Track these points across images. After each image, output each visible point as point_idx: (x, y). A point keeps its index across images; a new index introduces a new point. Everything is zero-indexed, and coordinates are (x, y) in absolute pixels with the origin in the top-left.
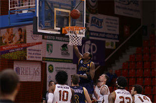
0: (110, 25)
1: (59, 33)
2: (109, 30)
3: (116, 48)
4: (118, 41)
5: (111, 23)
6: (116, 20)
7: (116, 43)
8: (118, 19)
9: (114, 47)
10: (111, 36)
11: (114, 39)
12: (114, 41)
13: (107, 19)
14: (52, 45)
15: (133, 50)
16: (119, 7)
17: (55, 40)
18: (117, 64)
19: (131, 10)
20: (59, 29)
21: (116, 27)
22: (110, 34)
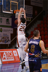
0: (28, 10)
1: (12, 13)
2: (28, 12)
3: (31, 21)
4: (32, 18)
5: (29, 9)
6: (31, 8)
7: (31, 18)
8: (32, 7)
9: (30, 21)
10: (29, 15)
11: (30, 17)
12: (30, 18)
13: (27, 7)
14: (2, 19)
15: (39, 22)
16: (33, 2)
17: (3, 17)
18: (31, 28)
19: (38, 3)
20: (12, 11)
21: (31, 11)
22: (29, 14)
